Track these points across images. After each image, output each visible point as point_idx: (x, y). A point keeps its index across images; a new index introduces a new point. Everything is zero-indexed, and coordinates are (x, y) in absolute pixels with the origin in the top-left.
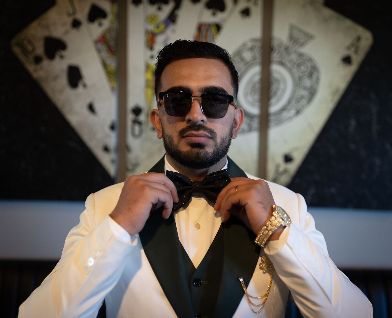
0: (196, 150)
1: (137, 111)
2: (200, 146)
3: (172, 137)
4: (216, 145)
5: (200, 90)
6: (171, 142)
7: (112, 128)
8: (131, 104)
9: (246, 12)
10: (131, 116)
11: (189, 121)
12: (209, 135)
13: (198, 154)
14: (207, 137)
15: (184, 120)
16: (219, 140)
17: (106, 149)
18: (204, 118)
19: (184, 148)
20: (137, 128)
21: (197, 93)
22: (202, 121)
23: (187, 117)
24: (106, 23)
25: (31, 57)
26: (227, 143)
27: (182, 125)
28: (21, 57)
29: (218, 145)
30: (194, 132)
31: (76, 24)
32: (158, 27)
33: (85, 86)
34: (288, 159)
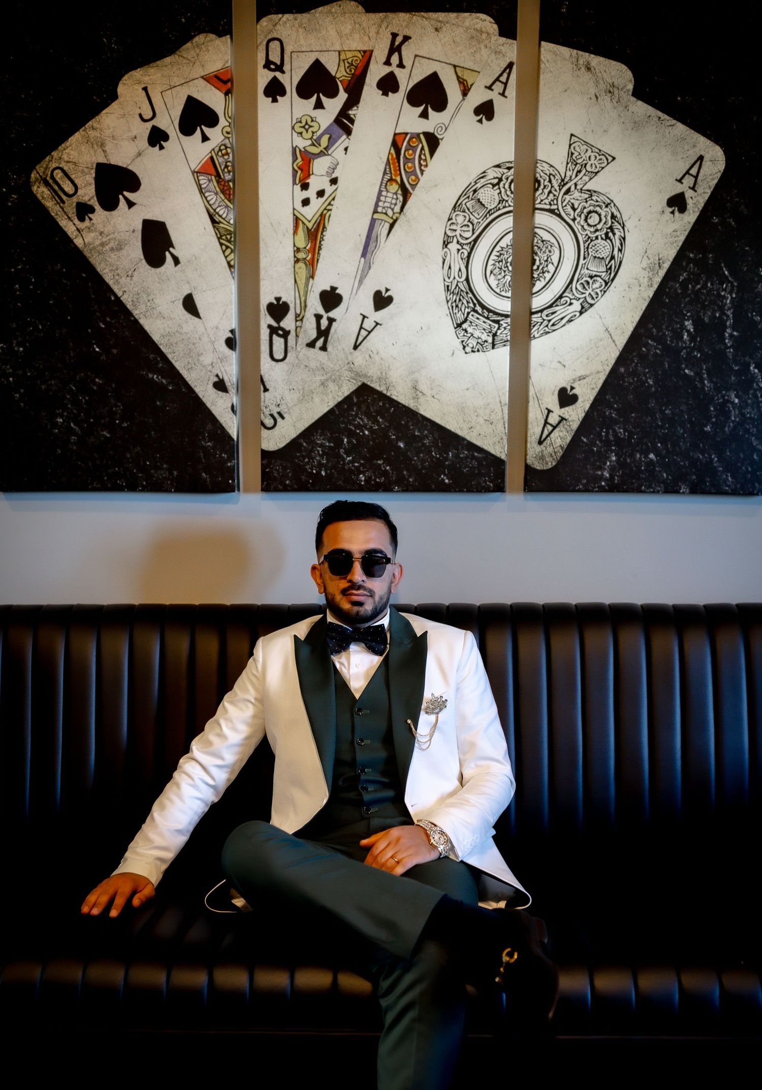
0: (356, 609)
1: (278, 309)
2: (361, 604)
3: (334, 595)
4: (375, 603)
5: (360, 553)
6: (333, 599)
7: (230, 343)
8: (266, 297)
9: (486, 111)
10: (266, 320)
11: (350, 581)
12: (369, 594)
13: (358, 612)
14: (367, 596)
15: (345, 578)
16: (377, 598)
17: (220, 385)
18: (364, 578)
19: (346, 606)
20: (278, 342)
21: (357, 555)
22: (363, 581)
23: (349, 578)
24: (216, 135)
25: (70, 206)
26: (385, 600)
27: (344, 584)
28: (50, 204)
29: (377, 602)
30: (355, 592)
31: (157, 138)
32: (316, 142)
33: (177, 261)
34: (566, 398)
